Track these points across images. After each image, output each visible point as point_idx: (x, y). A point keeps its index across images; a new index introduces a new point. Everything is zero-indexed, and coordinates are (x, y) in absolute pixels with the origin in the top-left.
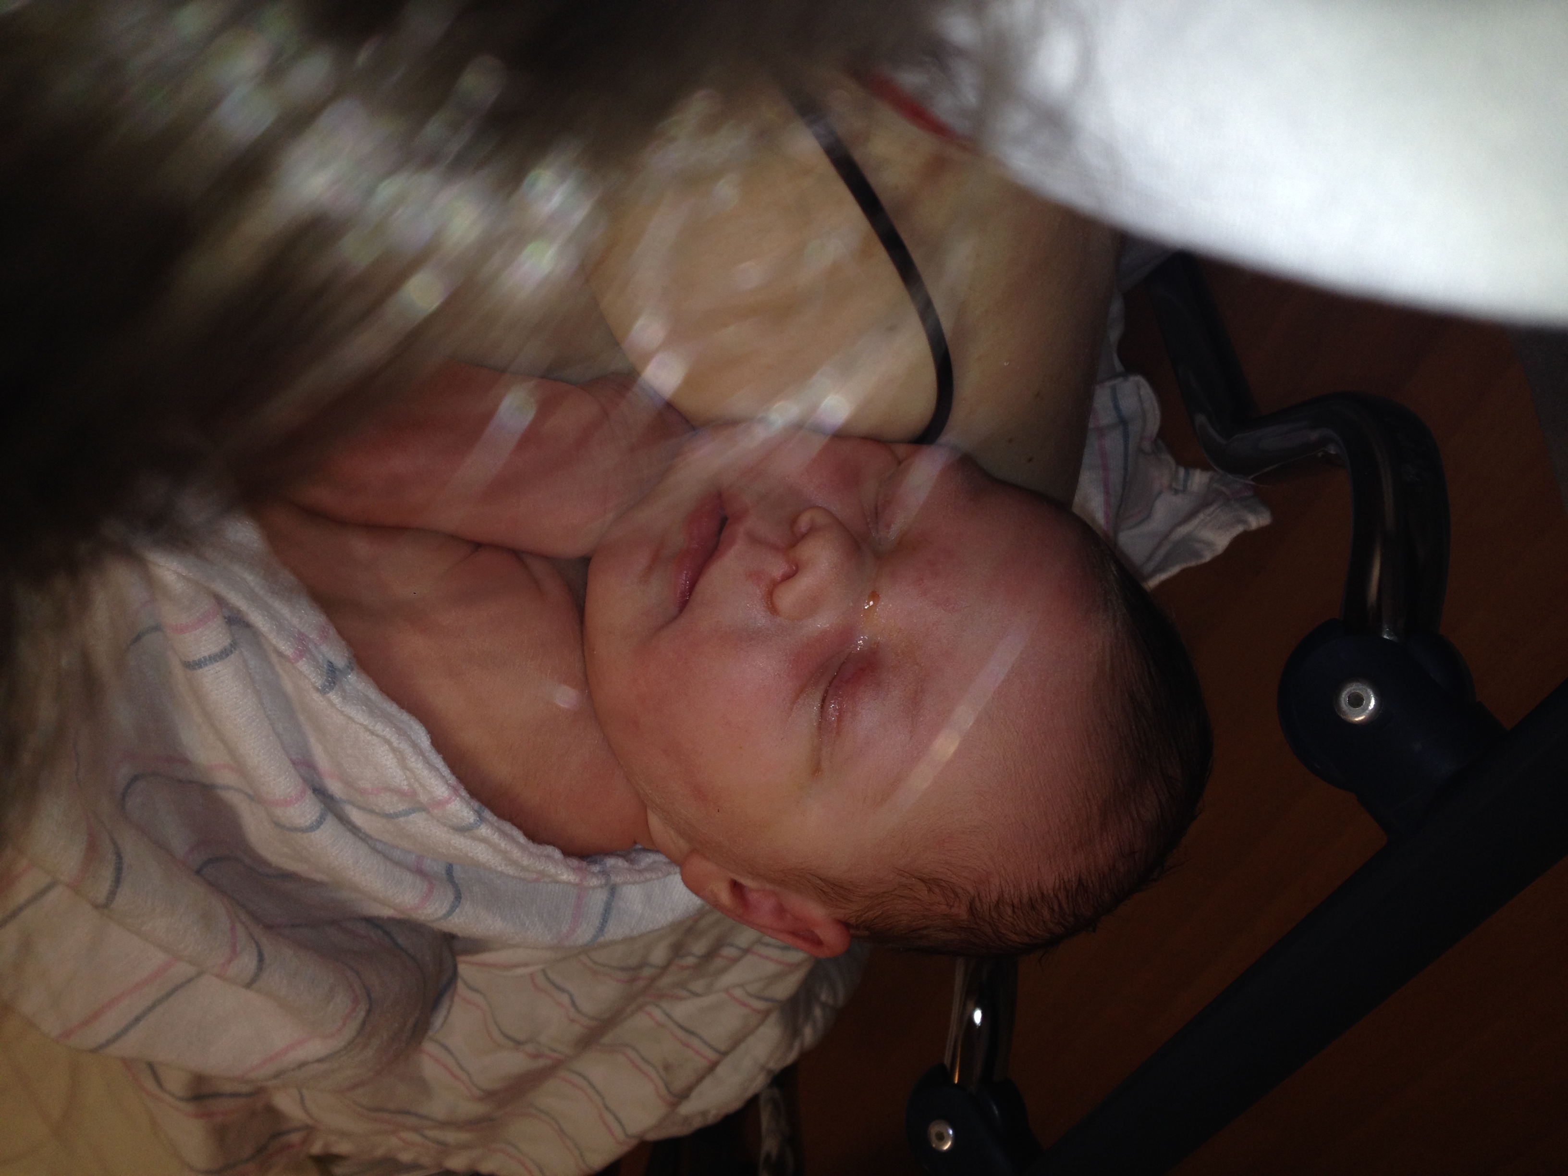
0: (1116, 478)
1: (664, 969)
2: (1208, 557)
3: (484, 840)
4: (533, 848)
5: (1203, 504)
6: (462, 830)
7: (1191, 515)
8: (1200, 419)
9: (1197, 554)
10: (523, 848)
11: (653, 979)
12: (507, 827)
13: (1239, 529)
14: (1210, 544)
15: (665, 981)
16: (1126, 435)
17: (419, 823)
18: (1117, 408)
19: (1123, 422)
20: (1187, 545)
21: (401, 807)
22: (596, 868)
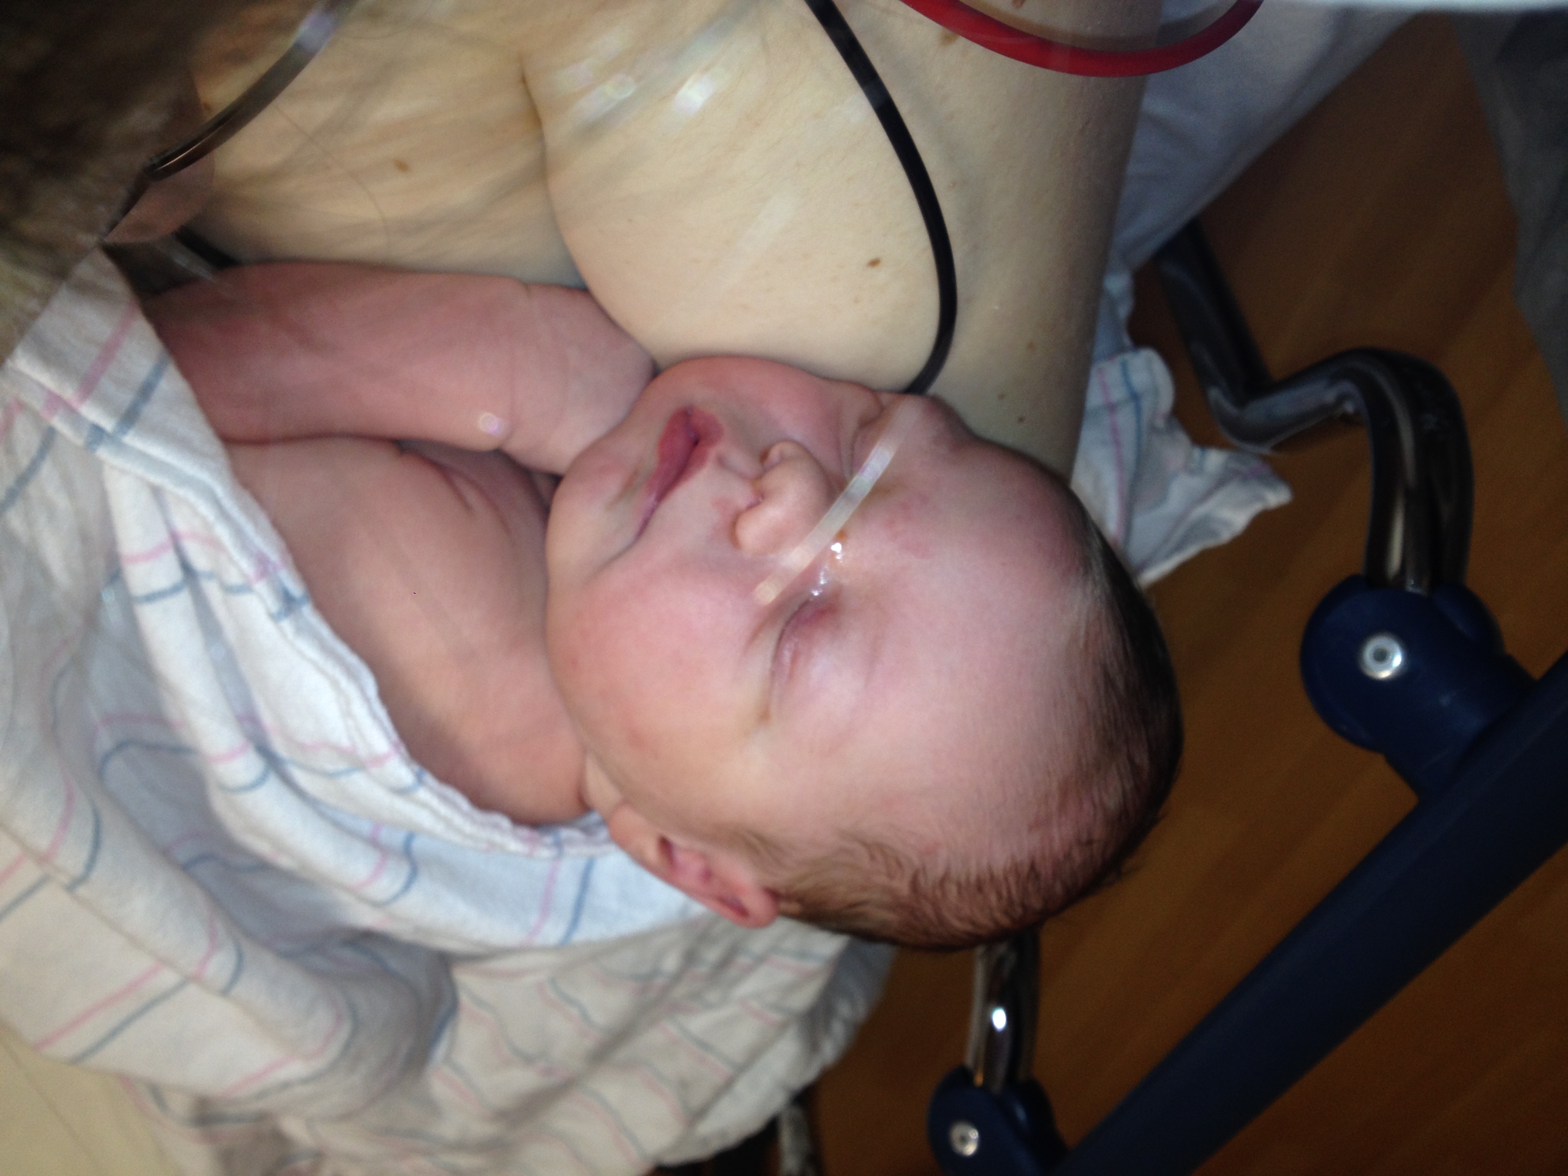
0: (1129, 454)
1: (677, 978)
2: (1225, 536)
3: (424, 805)
4: (478, 815)
5: (1221, 482)
6: (402, 792)
7: (1207, 495)
8: (1215, 394)
9: (1214, 534)
10: (465, 815)
11: (666, 989)
12: (450, 792)
13: (1256, 508)
14: (1227, 524)
15: (680, 991)
16: (1138, 411)
17: (359, 783)
18: (1128, 383)
19: (1135, 397)
20: (1203, 526)
21: (342, 766)
22: (548, 839)
